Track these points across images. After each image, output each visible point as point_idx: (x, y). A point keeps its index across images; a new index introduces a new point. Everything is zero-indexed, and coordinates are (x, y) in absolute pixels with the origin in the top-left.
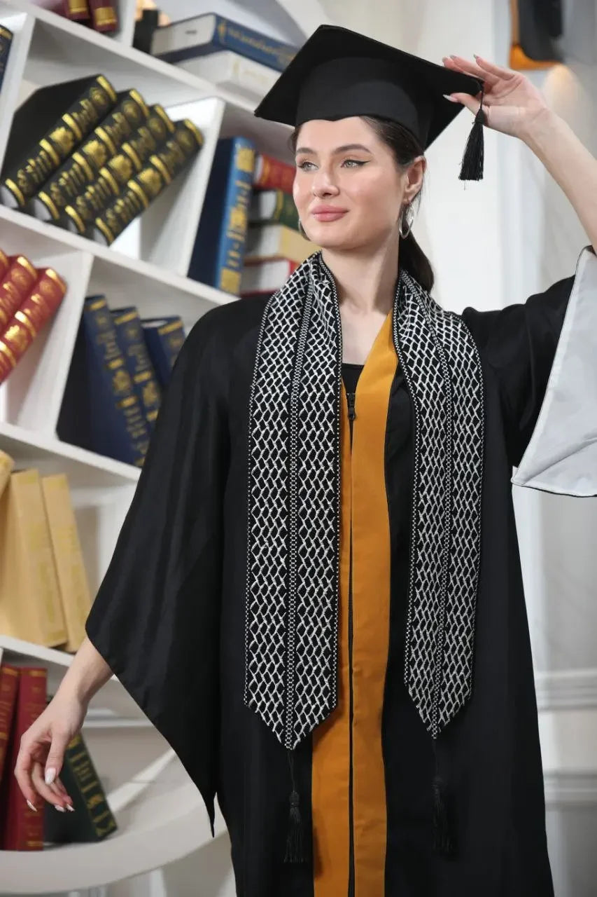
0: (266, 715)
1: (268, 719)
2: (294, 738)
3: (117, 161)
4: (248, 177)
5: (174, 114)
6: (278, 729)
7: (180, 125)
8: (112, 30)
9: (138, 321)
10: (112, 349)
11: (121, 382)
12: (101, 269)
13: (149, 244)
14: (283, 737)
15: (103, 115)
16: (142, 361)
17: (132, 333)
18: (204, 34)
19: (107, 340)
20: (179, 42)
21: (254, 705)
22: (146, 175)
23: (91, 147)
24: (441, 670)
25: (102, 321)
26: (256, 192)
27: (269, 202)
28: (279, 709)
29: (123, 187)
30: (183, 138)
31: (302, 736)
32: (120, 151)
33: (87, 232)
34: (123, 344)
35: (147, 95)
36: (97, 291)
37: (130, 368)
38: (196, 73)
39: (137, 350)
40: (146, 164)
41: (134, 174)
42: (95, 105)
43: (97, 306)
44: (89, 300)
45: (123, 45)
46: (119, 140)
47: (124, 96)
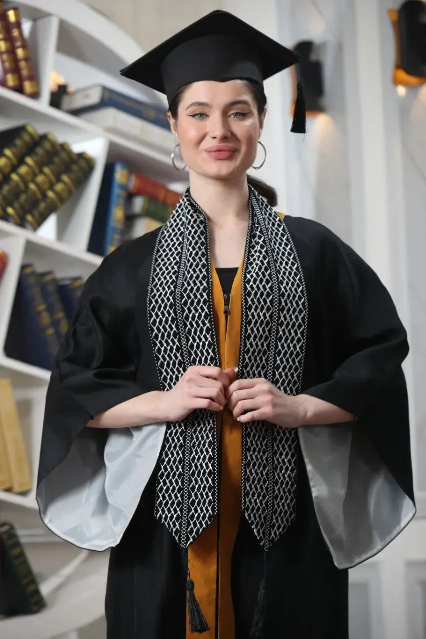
0: (169, 524)
1: (169, 526)
2: (188, 539)
3: (40, 179)
4: (124, 187)
5: (76, 148)
6: (176, 533)
7: (81, 155)
8: (35, 95)
9: (55, 281)
10: (38, 298)
11: (45, 319)
12: (31, 248)
13: (62, 230)
14: (179, 539)
15: (30, 149)
16: (58, 306)
17: (51, 288)
18: (94, 97)
19: (35, 292)
20: (79, 102)
21: (161, 517)
22: (59, 187)
23: (23, 170)
24: (273, 499)
25: (32, 280)
26: (130, 197)
27: (139, 203)
28: (177, 519)
29: (44, 195)
30: (83, 164)
31: (194, 538)
32: (41, 172)
33: (22, 223)
34: (45, 294)
35: (60, 137)
36: (29, 261)
37: (50, 309)
38: (90, 121)
39: (55, 299)
40: (59, 180)
41: (51, 187)
42: (26, 143)
43: (28, 270)
44: (23, 267)
45: (42, 105)
46: (41, 165)
47: (44, 137)
